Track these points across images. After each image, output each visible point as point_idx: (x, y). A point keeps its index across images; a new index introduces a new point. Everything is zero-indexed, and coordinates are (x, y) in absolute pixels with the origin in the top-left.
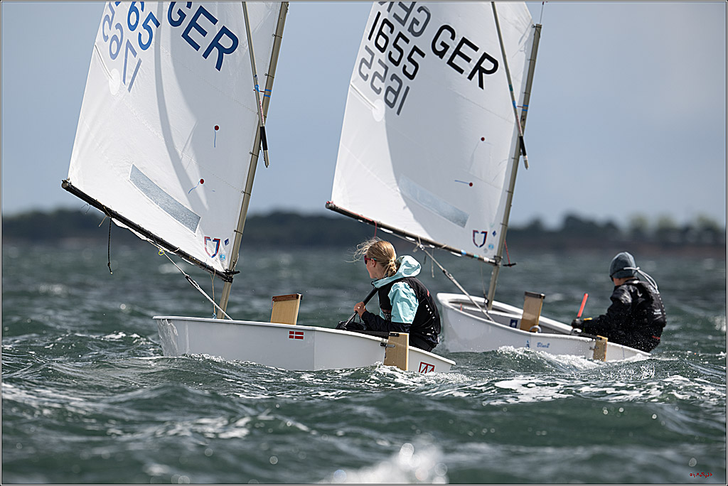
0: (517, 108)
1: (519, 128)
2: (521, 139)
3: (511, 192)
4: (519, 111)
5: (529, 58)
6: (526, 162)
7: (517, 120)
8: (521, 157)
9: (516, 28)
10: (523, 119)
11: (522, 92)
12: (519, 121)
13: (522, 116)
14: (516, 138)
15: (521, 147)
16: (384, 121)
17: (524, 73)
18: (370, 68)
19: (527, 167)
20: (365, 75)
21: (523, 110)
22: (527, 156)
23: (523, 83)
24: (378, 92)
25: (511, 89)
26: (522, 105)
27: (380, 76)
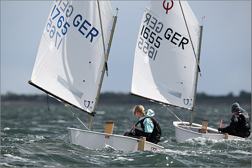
0: (196, 55)
1: (197, 62)
2: (198, 66)
3: (196, 85)
4: (197, 56)
5: (199, 38)
6: (200, 74)
7: (196, 60)
8: (199, 72)
9: (194, 27)
10: (199, 59)
11: (197, 50)
12: (197, 60)
13: (198, 58)
14: (197, 66)
15: (199, 69)
16: (149, 63)
17: (198, 43)
18: (142, 45)
19: (201, 76)
20: (141, 47)
21: (198, 56)
22: (201, 72)
23: (198, 47)
24: (146, 53)
25: (194, 49)
26: (198, 54)
27: (146, 47)
